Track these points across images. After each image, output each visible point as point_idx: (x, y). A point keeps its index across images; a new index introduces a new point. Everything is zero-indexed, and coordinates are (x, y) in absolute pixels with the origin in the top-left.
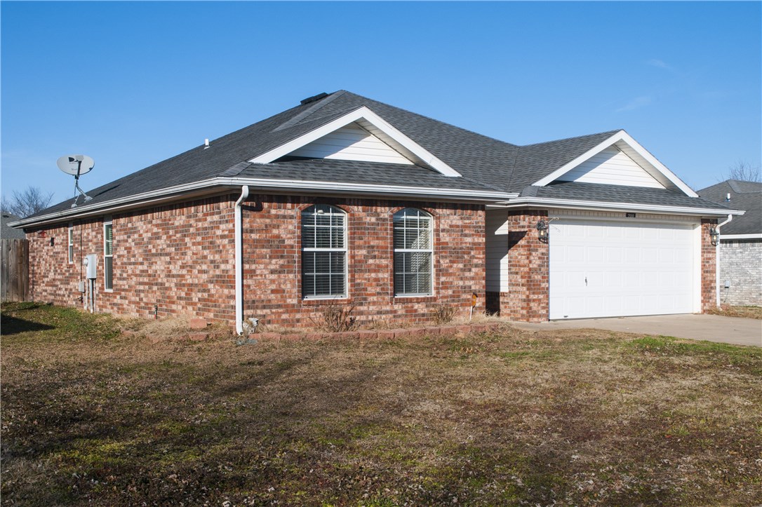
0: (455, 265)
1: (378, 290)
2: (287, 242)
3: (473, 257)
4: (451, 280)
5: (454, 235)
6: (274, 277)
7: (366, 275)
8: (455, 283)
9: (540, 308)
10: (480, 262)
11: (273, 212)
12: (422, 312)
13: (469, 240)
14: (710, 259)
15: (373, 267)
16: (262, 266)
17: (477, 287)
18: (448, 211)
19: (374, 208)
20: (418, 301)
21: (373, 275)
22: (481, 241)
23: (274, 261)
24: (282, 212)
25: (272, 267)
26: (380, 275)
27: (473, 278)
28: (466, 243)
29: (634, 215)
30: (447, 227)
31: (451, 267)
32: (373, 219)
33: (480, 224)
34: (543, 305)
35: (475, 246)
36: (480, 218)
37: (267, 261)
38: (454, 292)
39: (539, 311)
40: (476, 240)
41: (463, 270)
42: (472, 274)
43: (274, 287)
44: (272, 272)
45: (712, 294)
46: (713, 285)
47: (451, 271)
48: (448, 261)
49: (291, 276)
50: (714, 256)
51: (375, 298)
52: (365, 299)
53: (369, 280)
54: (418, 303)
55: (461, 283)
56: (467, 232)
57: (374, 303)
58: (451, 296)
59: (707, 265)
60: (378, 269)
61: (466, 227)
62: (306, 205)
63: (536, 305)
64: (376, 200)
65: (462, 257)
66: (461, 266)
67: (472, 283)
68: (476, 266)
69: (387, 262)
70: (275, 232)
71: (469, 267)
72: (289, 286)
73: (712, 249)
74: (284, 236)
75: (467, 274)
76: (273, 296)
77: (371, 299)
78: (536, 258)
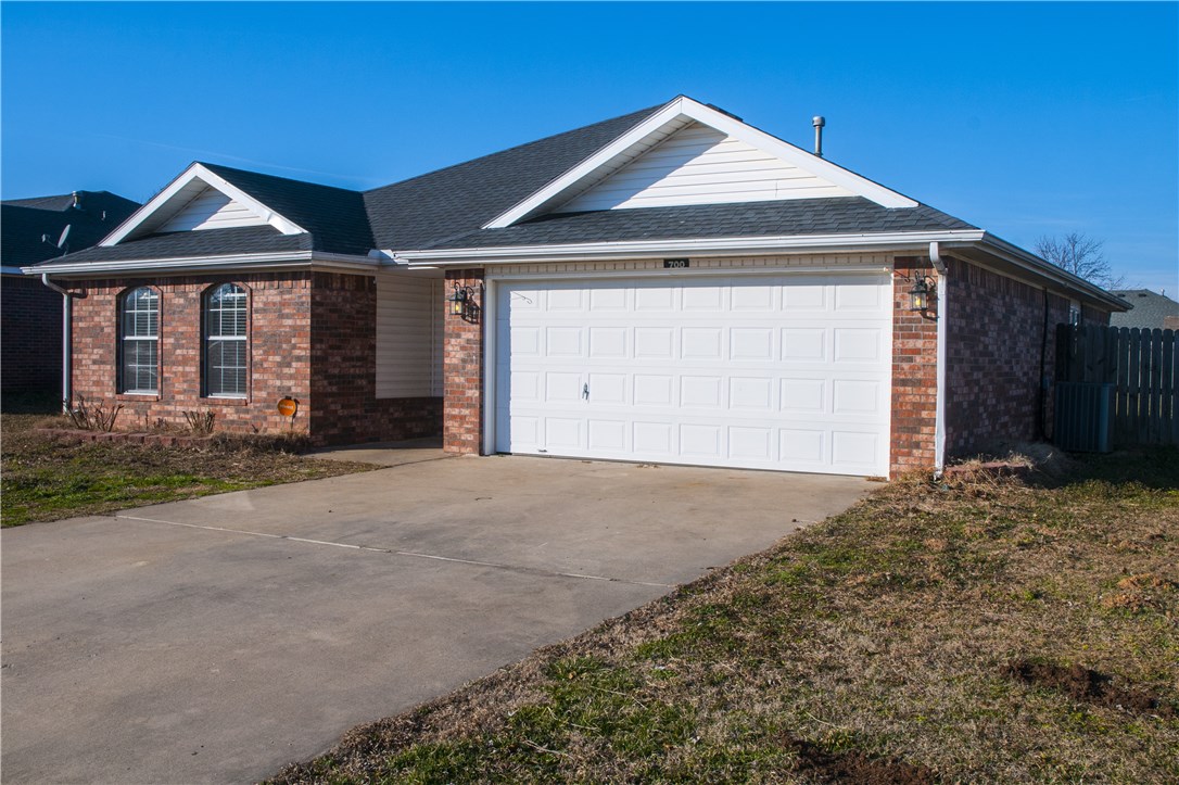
0: (271, 358)
1: (185, 386)
2: (106, 330)
3: (294, 347)
4: (266, 378)
5: (271, 316)
6: (95, 367)
7: (174, 369)
8: (270, 382)
9: (462, 430)
10: (303, 353)
11: (96, 298)
12: (231, 418)
13: (289, 322)
14: (917, 351)
15: (180, 358)
16: (86, 356)
17: (299, 390)
18: (261, 285)
19: (183, 286)
20: (228, 404)
21: (180, 369)
22: (304, 323)
23: (95, 351)
24: (101, 298)
25: (94, 357)
26: (188, 369)
27: (291, 377)
28: (285, 326)
29: (686, 262)
30: (261, 305)
31: (266, 360)
32: (182, 301)
33: (304, 299)
34: (469, 426)
35: (296, 331)
36: (303, 291)
37: (90, 350)
38: (268, 394)
39: (460, 435)
40: (298, 322)
41: (280, 365)
42: (292, 371)
43: (95, 378)
44: (95, 362)
45: (921, 437)
46: (924, 414)
47: (265, 365)
48: (261, 352)
49: (108, 367)
50: (928, 346)
51: (181, 397)
52: (173, 397)
53: (175, 373)
54: (227, 406)
55: (278, 383)
56: (286, 311)
57: (182, 403)
58: (265, 401)
59: (906, 366)
60: (185, 361)
61: (284, 304)
62: (121, 289)
63: (456, 424)
64: (185, 277)
65: (280, 347)
66: (278, 359)
67: (291, 383)
68: (299, 359)
69: (194, 353)
70: (97, 319)
71: (288, 359)
72: (107, 378)
73: (928, 329)
74: (103, 324)
75: (286, 370)
76: (94, 389)
77: (178, 397)
78: (458, 348)
